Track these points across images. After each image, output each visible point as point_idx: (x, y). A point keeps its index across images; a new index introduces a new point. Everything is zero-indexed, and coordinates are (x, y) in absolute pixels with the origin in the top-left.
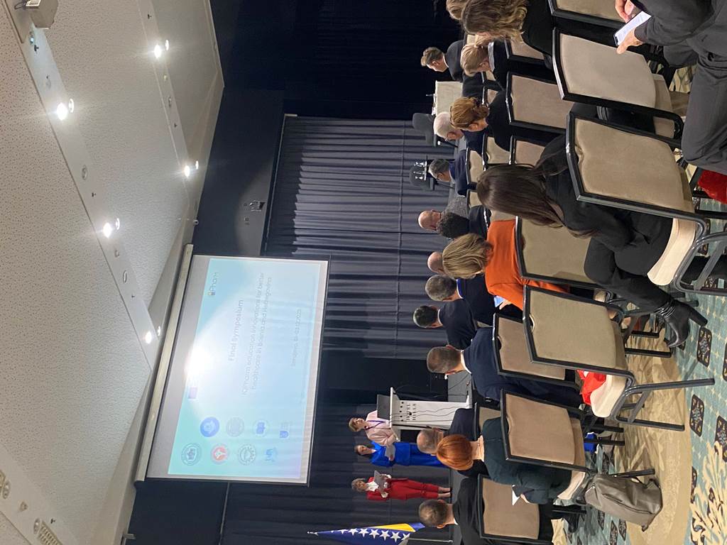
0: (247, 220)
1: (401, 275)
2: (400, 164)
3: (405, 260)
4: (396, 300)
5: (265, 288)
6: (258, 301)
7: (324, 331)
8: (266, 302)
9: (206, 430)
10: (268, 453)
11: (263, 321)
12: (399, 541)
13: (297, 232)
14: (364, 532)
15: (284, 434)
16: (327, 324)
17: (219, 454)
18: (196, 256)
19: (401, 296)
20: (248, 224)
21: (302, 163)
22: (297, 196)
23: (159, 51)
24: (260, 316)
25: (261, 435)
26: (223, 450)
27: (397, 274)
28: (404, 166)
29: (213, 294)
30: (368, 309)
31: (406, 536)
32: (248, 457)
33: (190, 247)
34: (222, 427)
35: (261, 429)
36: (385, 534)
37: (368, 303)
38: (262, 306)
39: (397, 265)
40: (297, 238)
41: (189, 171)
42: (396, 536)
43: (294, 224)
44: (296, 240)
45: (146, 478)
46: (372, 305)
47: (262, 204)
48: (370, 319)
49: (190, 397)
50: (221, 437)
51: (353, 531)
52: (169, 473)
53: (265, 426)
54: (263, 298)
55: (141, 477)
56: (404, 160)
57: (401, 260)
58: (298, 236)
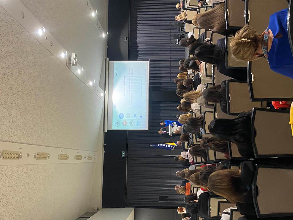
0: (123, 44)
1: (171, 59)
2: (170, 16)
3: (172, 53)
4: (170, 68)
5: (131, 72)
6: (130, 76)
7: (149, 80)
8: (132, 76)
9: (120, 117)
10: (138, 122)
11: (132, 83)
12: (173, 148)
13: (138, 45)
14: (164, 145)
15: (141, 117)
16: (150, 77)
17: (125, 123)
18: (110, 62)
19: (171, 67)
20: (123, 46)
21: (137, 17)
22: (137, 31)
23: (93, 14)
24: (131, 81)
25: (134, 118)
26: (125, 122)
27: (170, 59)
28: (171, 16)
29: (116, 75)
30: (162, 72)
31: (174, 147)
32: (132, 124)
33: (108, 59)
34: (125, 116)
35: (135, 116)
36: (169, 146)
37: (161, 70)
38: (131, 78)
39: (169, 55)
40: (138, 47)
41: (104, 35)
42: (172, 147)
43: (137, 42)
44: (138, 48)
45: (107, 131)
46: (163, 71)
47: (127, 38)
48: (162, 75)
49: (115, 107)
50: (125, 118)
51: (161, 145)
52: (113, 129)
53: (136, 115)
54: (131, 75)
55: (106, 131)
56: (171, 14)
57: (171, 53)
58: (138, 46)
